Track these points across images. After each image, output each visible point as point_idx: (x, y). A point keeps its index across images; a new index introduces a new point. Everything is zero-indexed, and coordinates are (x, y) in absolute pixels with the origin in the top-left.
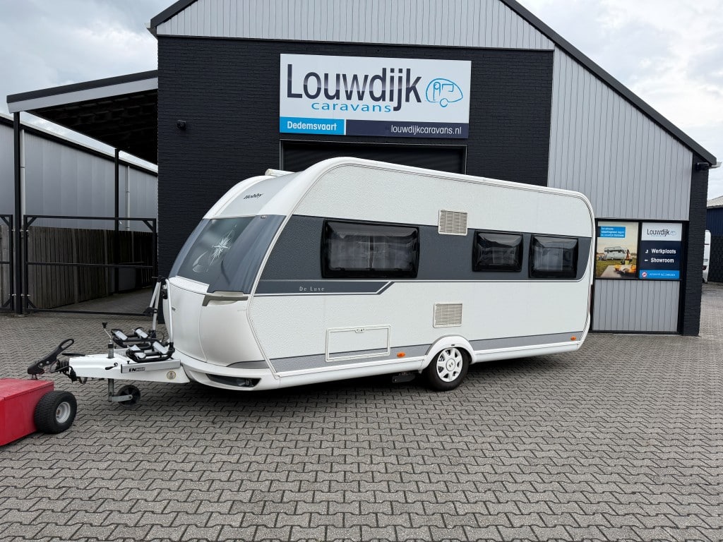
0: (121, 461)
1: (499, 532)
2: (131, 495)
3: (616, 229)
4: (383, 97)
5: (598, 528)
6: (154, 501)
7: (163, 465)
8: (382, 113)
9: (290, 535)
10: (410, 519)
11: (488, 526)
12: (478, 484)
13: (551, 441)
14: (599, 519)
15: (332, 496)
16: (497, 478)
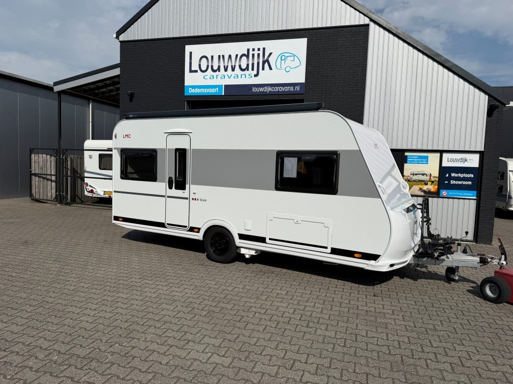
3: (419, 157)
4: (247, 68)
8: (246, 79)
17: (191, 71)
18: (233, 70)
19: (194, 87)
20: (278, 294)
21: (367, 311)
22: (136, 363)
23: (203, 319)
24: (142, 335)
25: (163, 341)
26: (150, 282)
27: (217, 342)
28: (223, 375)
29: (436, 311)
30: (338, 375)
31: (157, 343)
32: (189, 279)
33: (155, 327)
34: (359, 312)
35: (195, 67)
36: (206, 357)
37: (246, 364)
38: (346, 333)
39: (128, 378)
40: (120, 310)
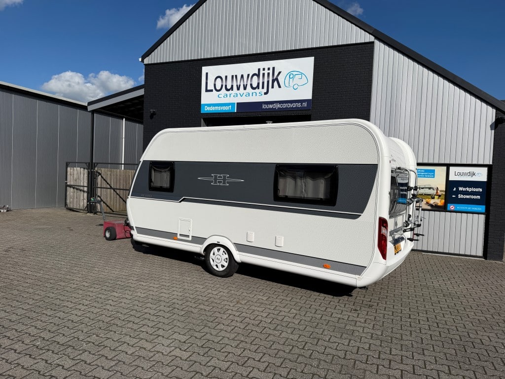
3: (426, 171)
4: (258, 87)
8: (257, 97)
17: (207, 91)
18: (245, 88)
19: (209, 105)
20: (259, 299)
21: (339, 318)
22: (106, 352)
23: (179, 318)
24: (119, 328)
25: (136, 335)
26: (144, 284)
27: (183, 338)
28: (177, 367)
29: (410, 322)
30: (284, 373)
31: (130, 336)
32: (180, 283)
33: (133, 322)
34: (331, 319)
35: (211, 87)
36: (168, 350)
37: (203, 358)
38: (310, 337)
39: (93, 363)
40: (108, 307)
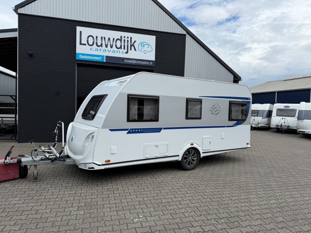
0: (24, 197)
1: (177, 206)
2: (34, 208)
4: (121, 47)
5: (208, 202)
6: (45, 209)
7: (44, 197)
8: (120, 54)
9: (104, 214)
10: (146, 205)
11: (173, 205)
12: (168, 193)
13: (190, 178)
14: (208, 200)
15: (116, 201)
16: (174, 190)
17: (81, 44)
18: (111, 47)
19: (83, 55)
35: (84, 41)
